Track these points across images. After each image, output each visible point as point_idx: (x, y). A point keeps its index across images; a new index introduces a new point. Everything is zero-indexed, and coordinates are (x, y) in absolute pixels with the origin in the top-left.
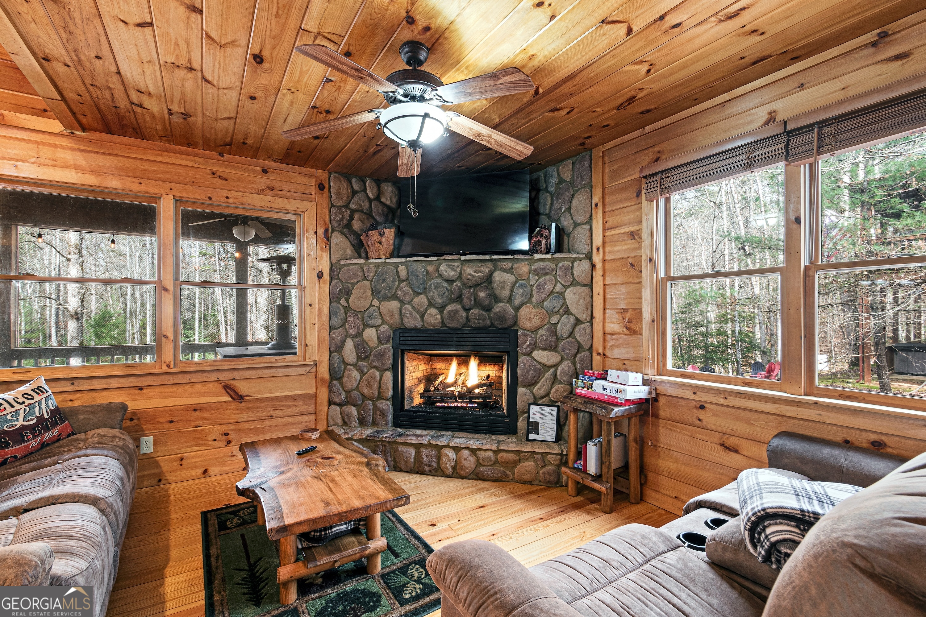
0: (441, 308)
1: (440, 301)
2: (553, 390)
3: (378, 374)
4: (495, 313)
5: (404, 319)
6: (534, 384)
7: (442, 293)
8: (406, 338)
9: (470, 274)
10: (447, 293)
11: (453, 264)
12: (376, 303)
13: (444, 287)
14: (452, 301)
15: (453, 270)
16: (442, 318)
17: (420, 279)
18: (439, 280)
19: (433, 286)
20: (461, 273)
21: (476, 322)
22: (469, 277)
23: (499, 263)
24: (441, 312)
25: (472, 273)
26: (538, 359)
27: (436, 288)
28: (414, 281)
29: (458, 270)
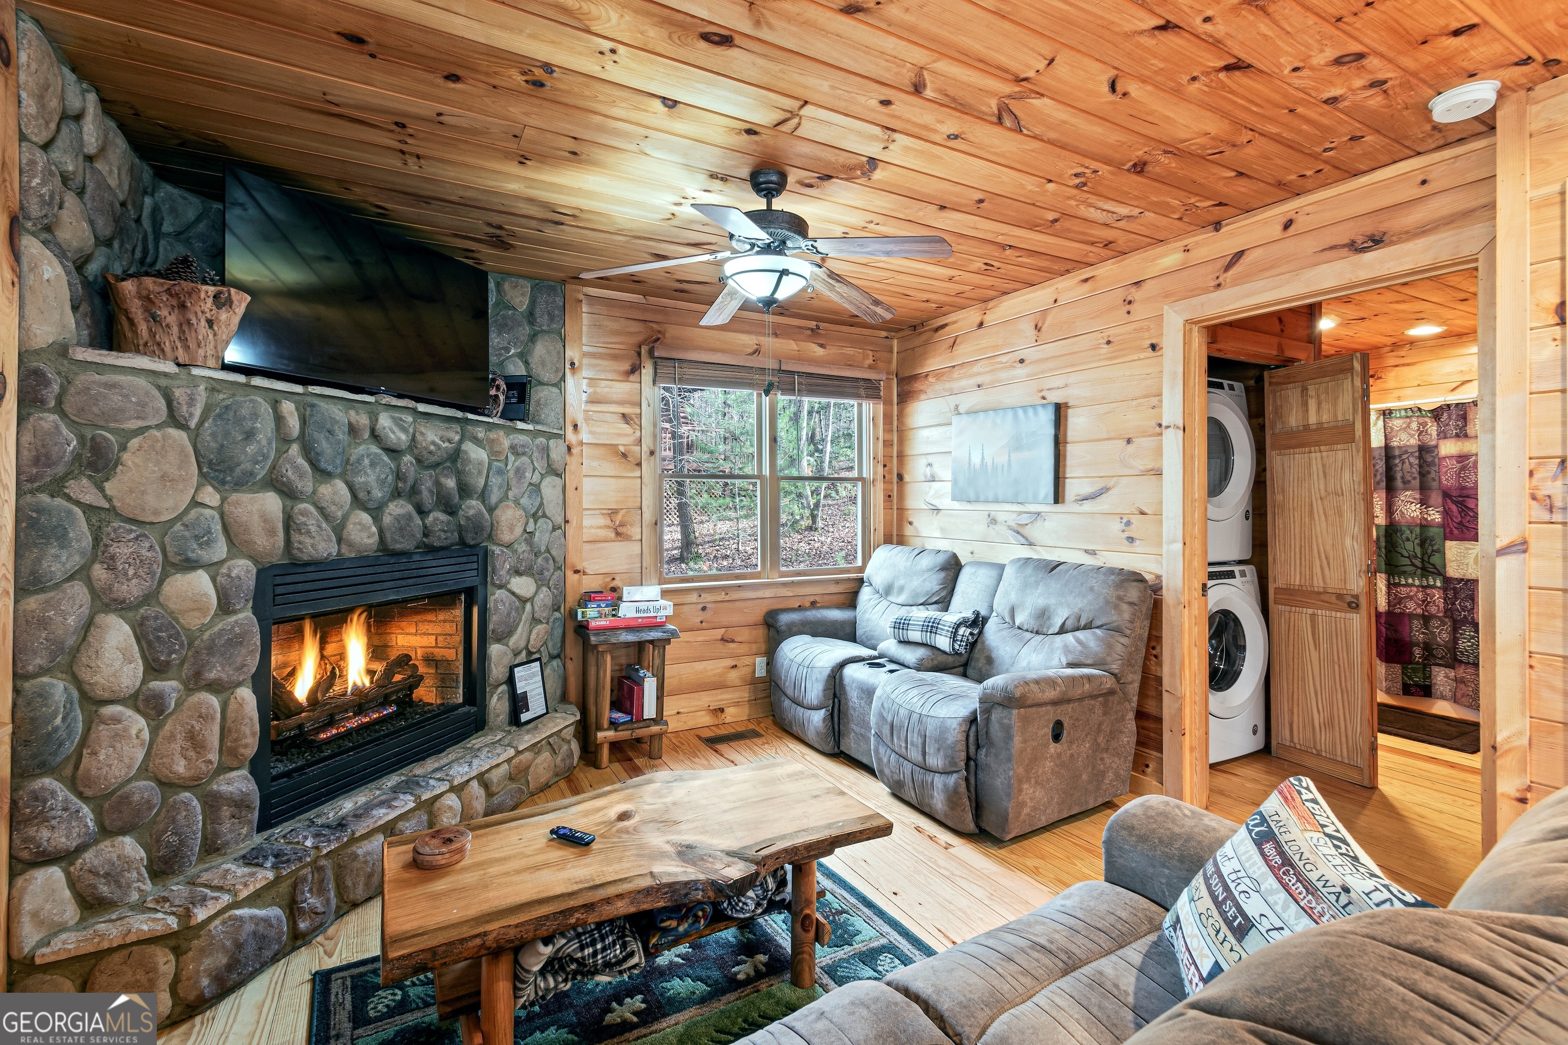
0: (376, 512)
1: (378, 494)
2: (533, 636)
3: (214, 701)
4: (468, 518)
5: (295, 537)
6: (510, 633)
7: (383, 476)
8: (291, 588)
9: (433, 443)
10: (390, 477)
11: (403, 417)
12: (210, 496)
13: (386, 465)
14: (396, 494)
15: (404, 430)
16: (381, 532)
17: (339, 442)
18: (375, 449)
19: (366, 462)
20: (414, 439)
21: (443, 536)
22: (432, 448)
23: (470, 427)
24: (377, 519)
25: (438, 441)
26: (517, 591)
27: (373, 465)
28: (325, 444)
29: (411, 430)
